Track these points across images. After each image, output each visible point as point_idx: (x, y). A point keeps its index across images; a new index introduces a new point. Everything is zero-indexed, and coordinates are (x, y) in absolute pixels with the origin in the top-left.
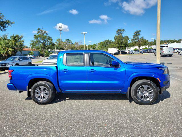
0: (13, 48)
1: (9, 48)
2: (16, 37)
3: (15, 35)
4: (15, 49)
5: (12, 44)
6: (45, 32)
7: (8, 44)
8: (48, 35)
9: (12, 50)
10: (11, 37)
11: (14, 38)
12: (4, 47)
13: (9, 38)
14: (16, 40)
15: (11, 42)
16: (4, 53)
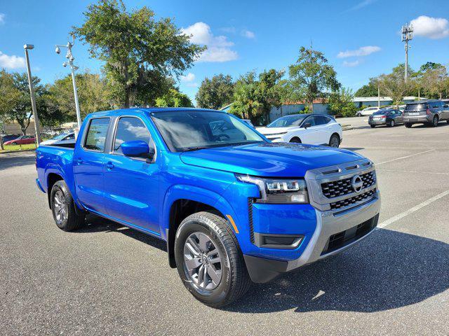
0: (261, 100)
1: (254, 101)
2: (269, 76)
3: (267, 72)
4: (265, 103)
5: (260, 92)
6: (319, 55)
7: (253, 92)
8: (326, 61)
9: (258, 104)
10: (260, 75)
11: (267, 78)
12: (244, 100)
13: (257, 79)
14: (269, 82)
15: (259, 88)
16: (244, 113)
